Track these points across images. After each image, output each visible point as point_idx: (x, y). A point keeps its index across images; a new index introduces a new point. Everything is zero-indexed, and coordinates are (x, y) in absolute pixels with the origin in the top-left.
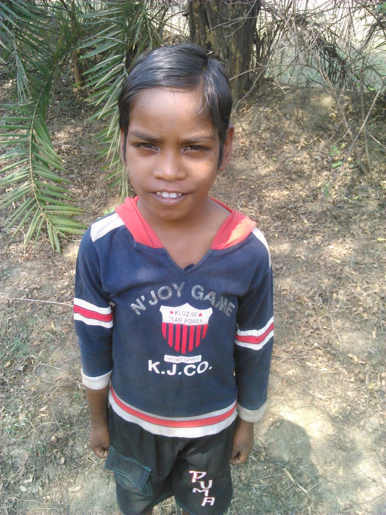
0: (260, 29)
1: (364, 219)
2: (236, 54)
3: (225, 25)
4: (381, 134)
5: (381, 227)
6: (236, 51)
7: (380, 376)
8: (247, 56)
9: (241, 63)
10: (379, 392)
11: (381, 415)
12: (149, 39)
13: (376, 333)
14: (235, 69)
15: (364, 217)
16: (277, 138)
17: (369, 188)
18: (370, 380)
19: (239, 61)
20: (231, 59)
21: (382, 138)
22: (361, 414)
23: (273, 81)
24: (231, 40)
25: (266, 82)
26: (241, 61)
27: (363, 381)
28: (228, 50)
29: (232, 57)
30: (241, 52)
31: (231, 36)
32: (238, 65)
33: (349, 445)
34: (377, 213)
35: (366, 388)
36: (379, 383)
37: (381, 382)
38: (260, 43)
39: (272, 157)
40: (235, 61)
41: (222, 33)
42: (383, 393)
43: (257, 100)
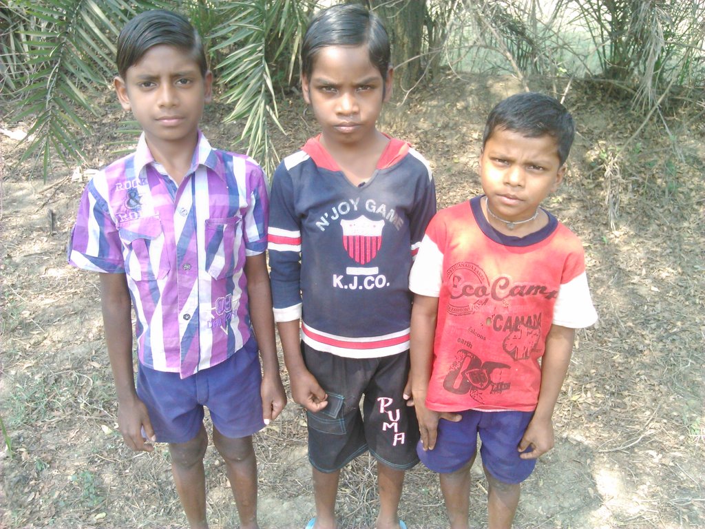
0: (432, 7)
1: (565, 223)
2: (403, 39)
3: (388, 4)
4: (584, 126)
5: (585, 231)
6: (404, 34)
7: (585, 388)
8: (416, 42)
9: (410, 49)
10: (584, 405)
11: (587, 427)
12: (297, 25)
13: (579, 344)
14: (403, 56)
15: (564, 221)
16: (457, 136)
17: (570, 188)
18: (573, 392)
19: (407, 47)
20: (398, 44)
21: (585, 130)
22: (563, 426)
23: (450, 69)
24: (397, 22)
25: (441, 70)
26: (410, 46)
27: (565, 393)
28: (394, 34)
29: (399, 42)
30: (410, 36)
31: (396, 17)
32: (406, 51)
33: (550, 458)
34: (580, 215)
35: (569, 401)
36: (583, 394)
37: (586, 394)
38: (431, 24)
39: (452, 158)
40: (403, 47)
41: (385, 14)
42: (589, 405)
43: (432, 92)
